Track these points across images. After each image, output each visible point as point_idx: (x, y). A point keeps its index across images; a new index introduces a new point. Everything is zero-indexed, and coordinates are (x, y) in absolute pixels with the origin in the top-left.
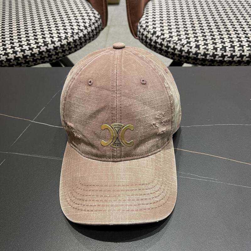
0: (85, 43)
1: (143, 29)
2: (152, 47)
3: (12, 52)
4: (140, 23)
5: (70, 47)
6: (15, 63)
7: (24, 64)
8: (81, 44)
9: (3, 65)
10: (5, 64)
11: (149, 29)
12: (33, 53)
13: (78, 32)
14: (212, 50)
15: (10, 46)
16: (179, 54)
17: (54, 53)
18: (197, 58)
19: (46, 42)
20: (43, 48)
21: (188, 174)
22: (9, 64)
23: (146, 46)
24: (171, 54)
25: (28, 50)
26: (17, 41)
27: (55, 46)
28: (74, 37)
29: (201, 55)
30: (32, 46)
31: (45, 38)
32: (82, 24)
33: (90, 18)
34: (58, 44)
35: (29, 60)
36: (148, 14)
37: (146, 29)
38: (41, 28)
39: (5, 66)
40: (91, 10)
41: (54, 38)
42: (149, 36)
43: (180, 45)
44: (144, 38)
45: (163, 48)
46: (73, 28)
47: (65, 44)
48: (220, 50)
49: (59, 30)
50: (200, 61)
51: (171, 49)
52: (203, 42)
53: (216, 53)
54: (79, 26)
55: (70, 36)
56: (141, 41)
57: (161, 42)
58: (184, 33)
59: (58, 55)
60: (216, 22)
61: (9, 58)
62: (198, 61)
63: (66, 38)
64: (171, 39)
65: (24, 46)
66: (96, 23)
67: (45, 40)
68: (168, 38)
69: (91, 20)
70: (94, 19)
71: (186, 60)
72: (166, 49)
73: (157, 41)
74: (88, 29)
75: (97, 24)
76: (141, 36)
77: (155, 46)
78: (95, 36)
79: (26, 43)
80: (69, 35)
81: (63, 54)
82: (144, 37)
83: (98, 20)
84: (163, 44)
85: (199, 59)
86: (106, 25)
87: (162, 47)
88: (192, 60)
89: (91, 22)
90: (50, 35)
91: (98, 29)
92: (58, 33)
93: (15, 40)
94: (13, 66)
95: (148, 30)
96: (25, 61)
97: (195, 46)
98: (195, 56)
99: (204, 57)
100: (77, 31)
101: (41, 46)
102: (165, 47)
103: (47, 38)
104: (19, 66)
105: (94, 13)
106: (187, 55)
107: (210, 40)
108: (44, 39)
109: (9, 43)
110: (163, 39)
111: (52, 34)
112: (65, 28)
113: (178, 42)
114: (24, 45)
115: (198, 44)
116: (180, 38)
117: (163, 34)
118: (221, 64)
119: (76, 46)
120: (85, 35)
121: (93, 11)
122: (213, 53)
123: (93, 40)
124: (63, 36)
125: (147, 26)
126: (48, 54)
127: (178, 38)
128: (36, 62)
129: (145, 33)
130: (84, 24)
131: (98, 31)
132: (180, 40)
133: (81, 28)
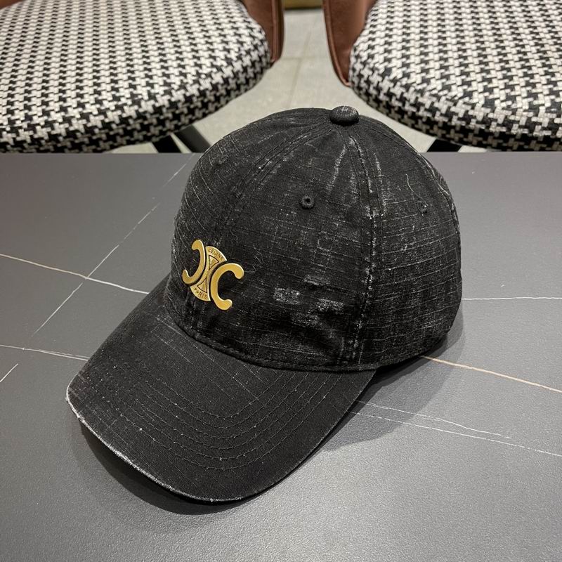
0: (227, 98)
1: (361, 63)
2: (381, 105)
3: (61, 120)
4: (355, 50)
5: (192, 106)
6: (69, 144)
7: (88, 145)
8: (217, 99)
9: (42, 149)
10: (46, 147)
11: (375, 64)
12: (107, 120)
13: (212, 72)
14: (525, 111)
15: (57, 105)
16: (444, 123)
17: (155, 121)
18: (486, 130)
19: (137, 95)
20: (130, 111)
21: (438, 419)
22: (55, 146)
23: (368, 102)
24: (424, 123)
25: (95, 116)
26: (73, 94)
27: (157, 105)
28: (200, 84)
29: (498, 125)
30: (106, 104)
31: (134, 87)
32: (222, 55)
33: (240, 40)
34: (163, 101)
35: (98, 136)
36: (374, 26)
37: (369, 64)
38: (128, 65)
39: (47, 151)
40: (245, 21)
41: (156, 86)
42: (375, 79)
43: (447, 99)
44: (363, 85)
45: (407, 107)
46: (199, 62)
47: (179, 101)
48: (546, 112)
49: (167, 68)
50: (495, 138)
51: (426, 110)
52: (503, 92)
53: (534, 119)
54: (214, 58)
55: (191, 82)
56: (357, 91)
57: (402, 93)
58: (457, 71)
59: (164, 126)
60: (540, 42)
61: (54, 132)
62: (490, 140)
63: (183, 86)
64: (425, 85)
65: (87, 106)
66: (254, 51)
67: (135, 92)
68: (418, 84)
69: (242, 43)
70: (249, 43)
71: (461, 136)
72: (414, 110)
73: (392, 91)
74: (234, 64)
75: (256, 52)
76: (356, 80)
77: (387, 102)
78: (251, 82)
79: (92, 99)
80: (190, 79)
81: (175, 122)
82: (362, 81)
83: (259, 43)
84: (405, 99)
85: (492, 134)
86: (279, 55)
87: (404, 105)
88: (475, 135)
89: (242, 49)
90: (147, 79)
91: (258, 65)
92: (164, 75)
93: (69, 93)
94: (63, 152)
95: (371, 66)
96: (90, 139)
97: (482, 102)
98: (483, 127)
99: (504, 130)
100: (209, 70)
101: (125, 104)
102: (412, 105)
103: (139, 87)
104: (77, 151)
105: (251, 29)
106: (463, 123)
107: (522, 87)
108: (131, 90)
109: (57, 99)
110: (407, 87)
111: (151, 77)
112: (182, 63)
113: (441, 93)
114: (88, 102)
115: (491, 97)
116: (448, 83)
117: (406, 75)
118: (548, 146)
119: (205, 105)
120: (226, 81)
121: (249, 22)
122: (529, 119)
123: (246, 90)
124: (176, 81)
125: (371, 57)
126: (142, 124)
127: (443, 83)
128: (113, 141)
129: (366, 72)
130: (226, 53)
131: (258, 69)
132: (448, 88)
133: (219, 62)
